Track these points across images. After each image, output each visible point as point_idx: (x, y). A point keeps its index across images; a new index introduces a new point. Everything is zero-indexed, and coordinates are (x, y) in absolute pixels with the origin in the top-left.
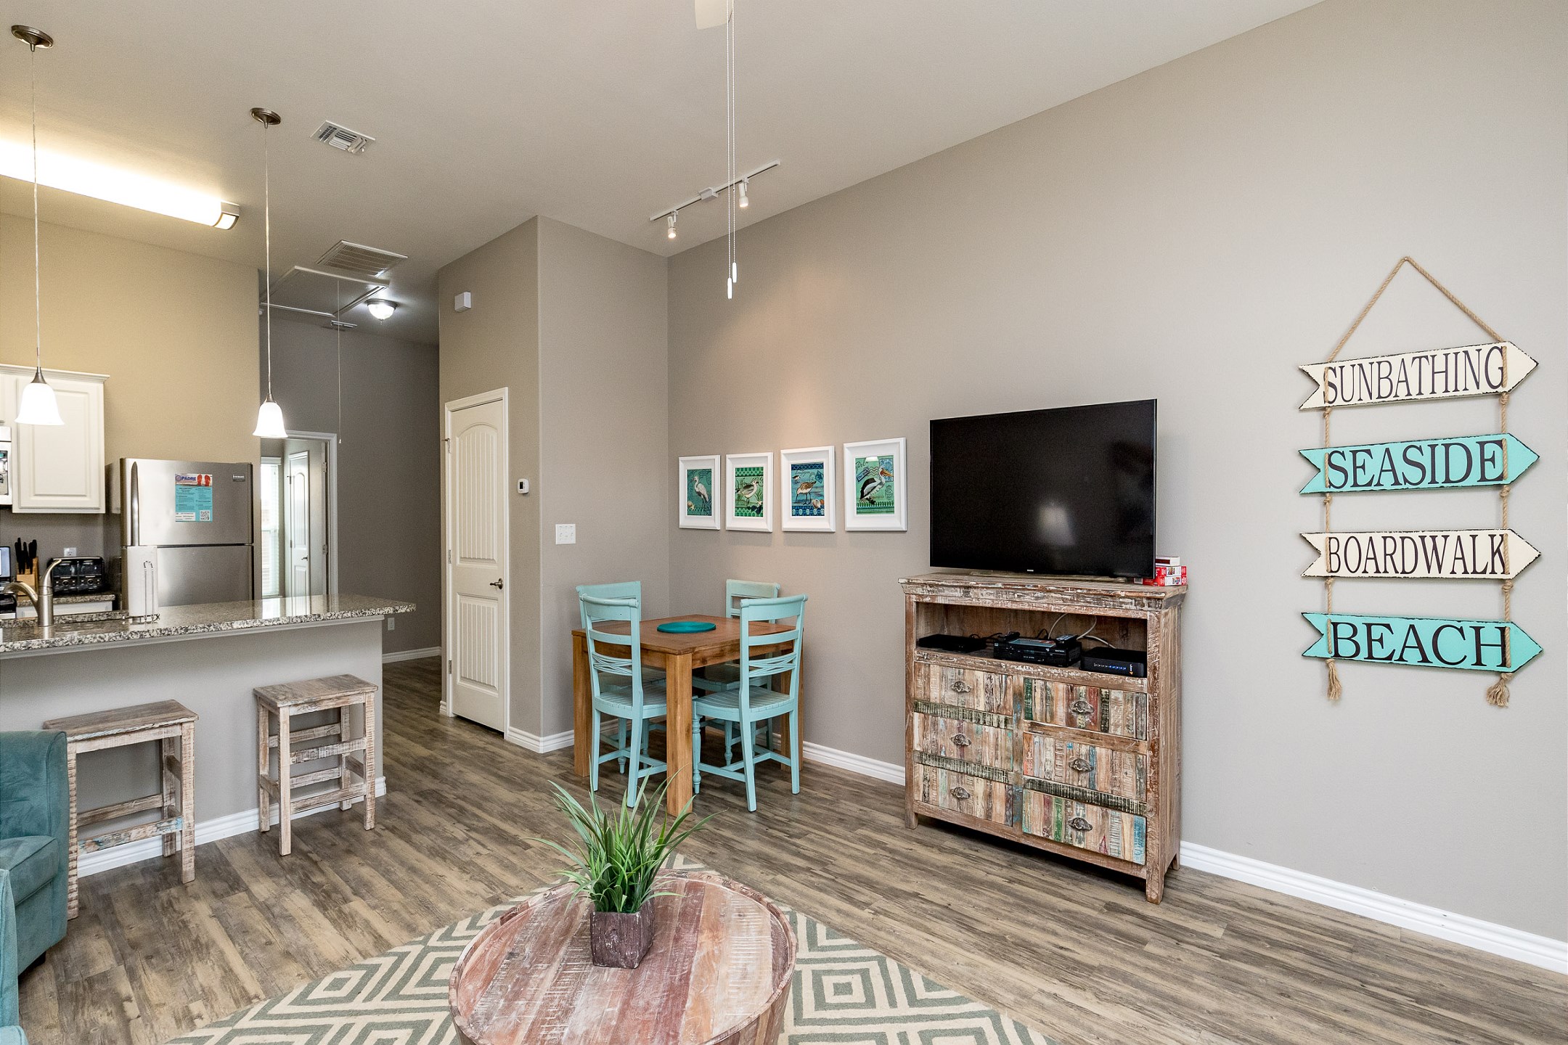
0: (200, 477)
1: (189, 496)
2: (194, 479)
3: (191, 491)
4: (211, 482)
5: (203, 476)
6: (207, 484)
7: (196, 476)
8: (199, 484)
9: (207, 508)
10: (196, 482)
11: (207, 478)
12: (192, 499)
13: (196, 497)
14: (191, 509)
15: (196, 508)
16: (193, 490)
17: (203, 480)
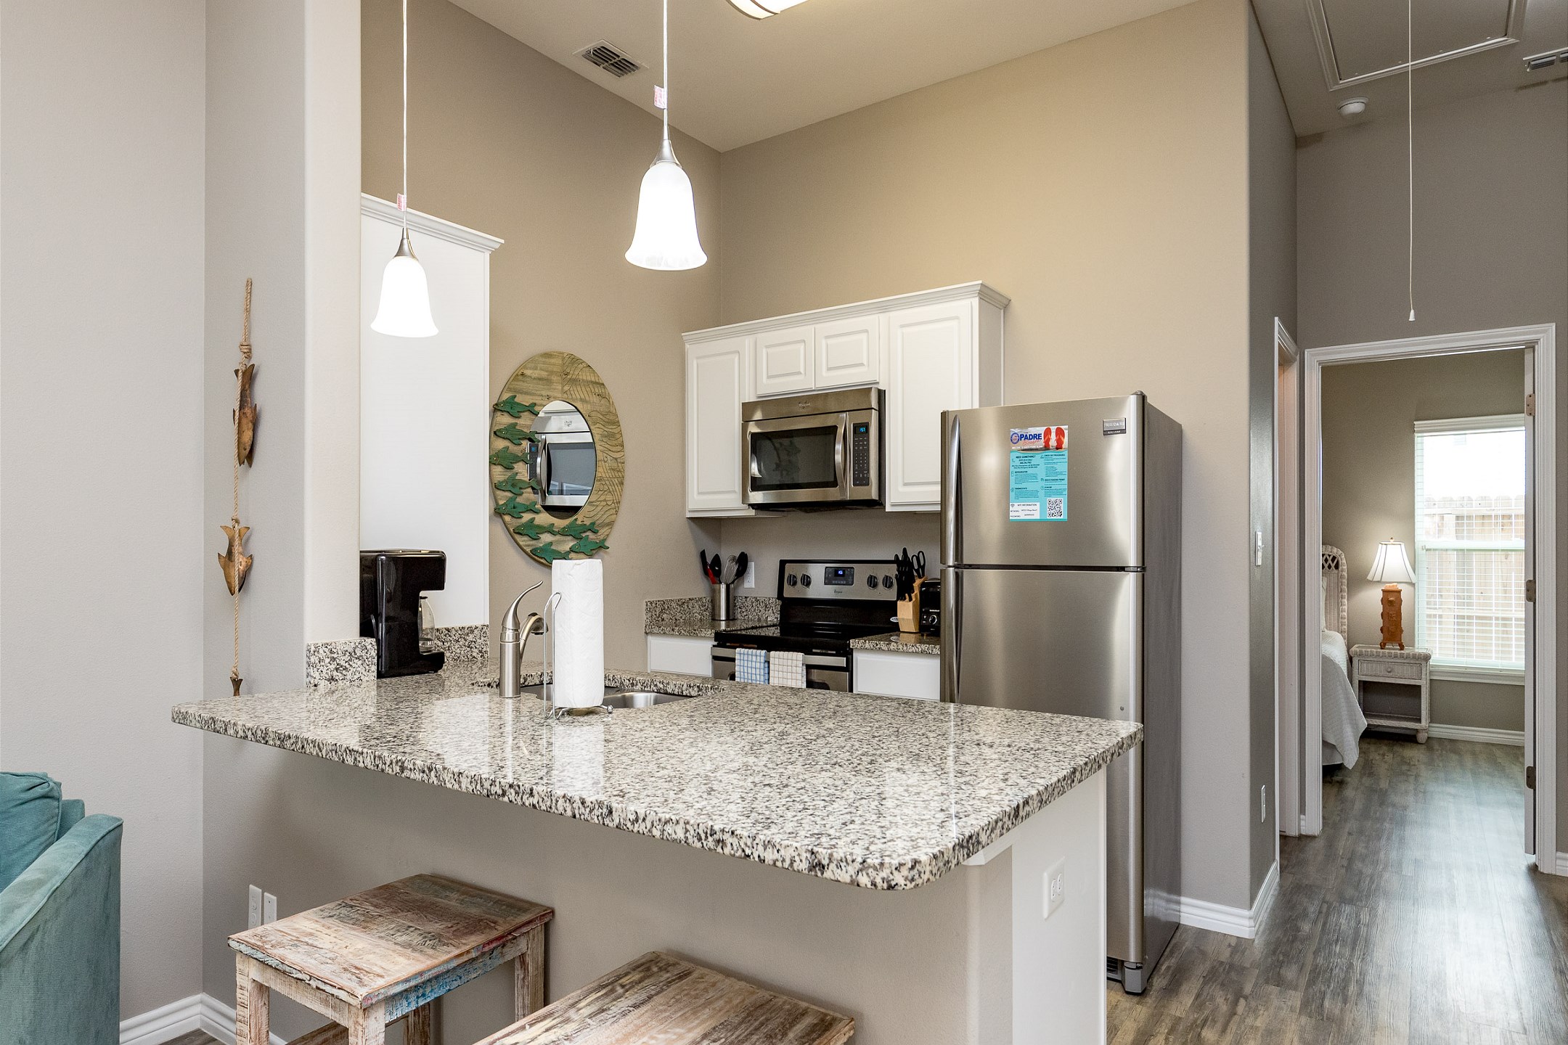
0: (1048, 432)
1: (1030, 471)
2: (1037, 437)
3: (1034, 461)
4: (1066, 440)
5: (1053, 429)
6: (1059, 447)
7: (1041, 430)
8: (1047, 448)
9: (1059, 492)
10: (1041, 444)
11: (1060, 433)
12: (1035, 476)
13: (1041, 472)
14: (1033, 495)
15: (1042, 493)
16: (1038, 458)
17: (1053, 436)
